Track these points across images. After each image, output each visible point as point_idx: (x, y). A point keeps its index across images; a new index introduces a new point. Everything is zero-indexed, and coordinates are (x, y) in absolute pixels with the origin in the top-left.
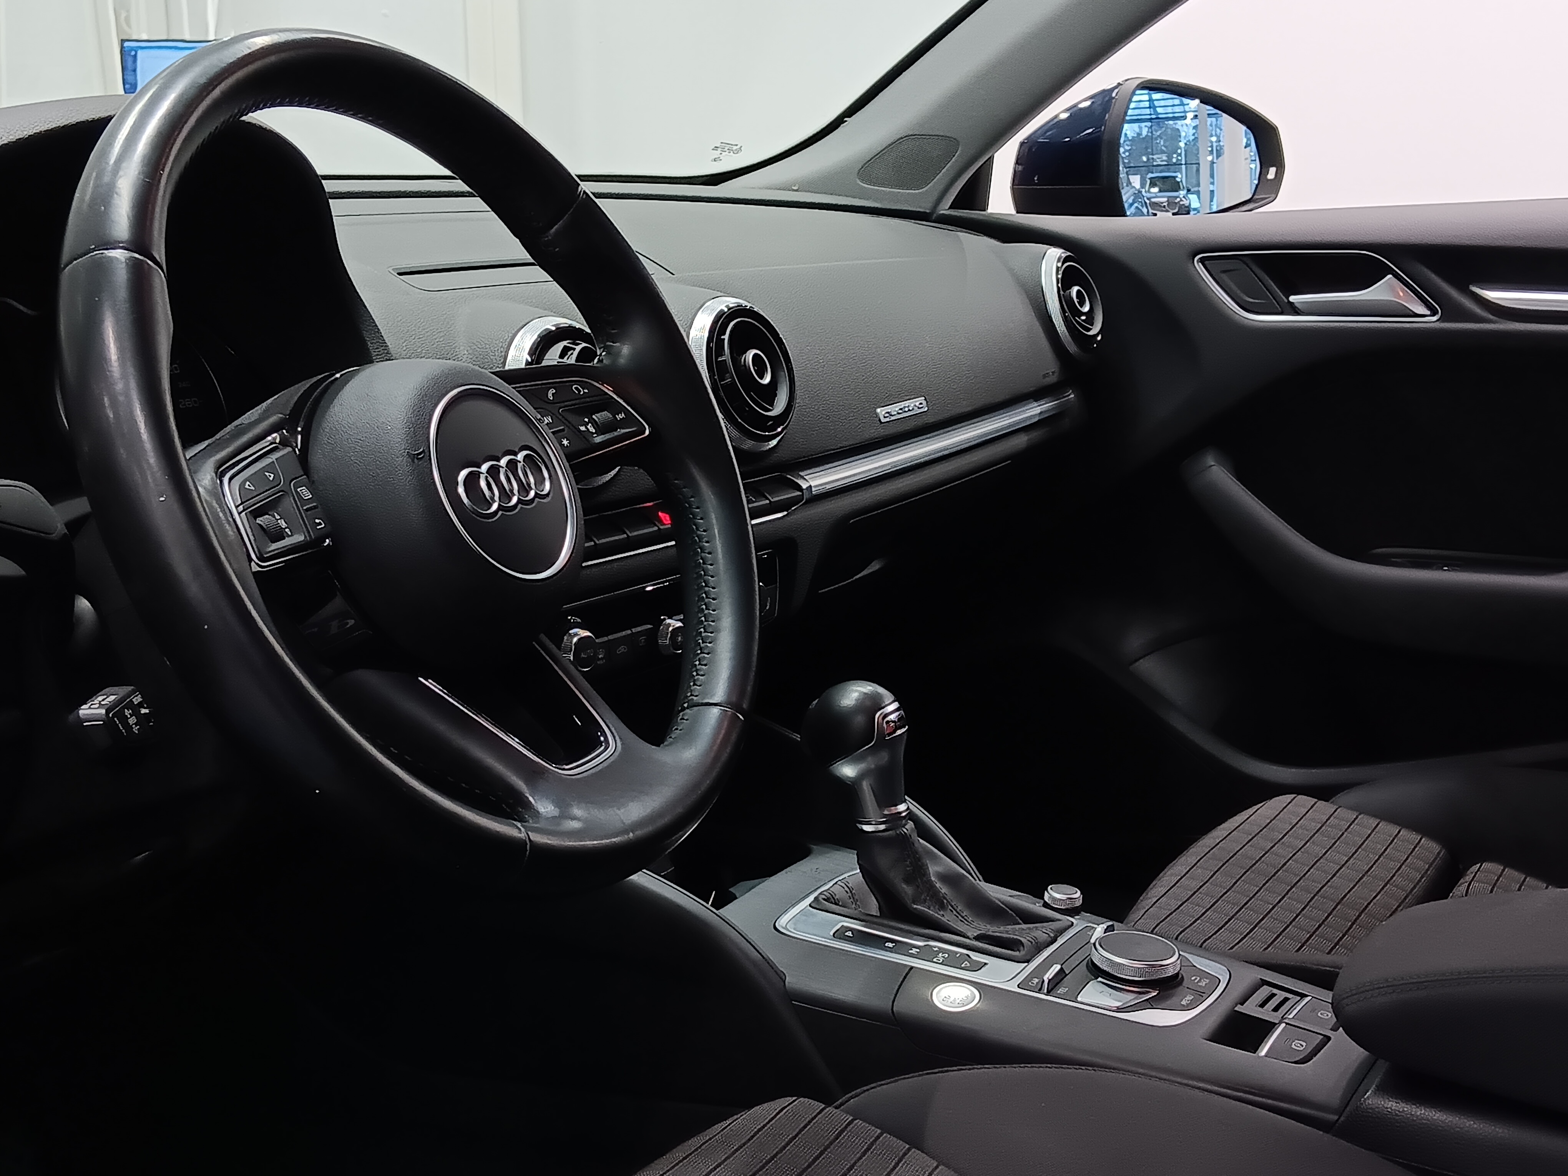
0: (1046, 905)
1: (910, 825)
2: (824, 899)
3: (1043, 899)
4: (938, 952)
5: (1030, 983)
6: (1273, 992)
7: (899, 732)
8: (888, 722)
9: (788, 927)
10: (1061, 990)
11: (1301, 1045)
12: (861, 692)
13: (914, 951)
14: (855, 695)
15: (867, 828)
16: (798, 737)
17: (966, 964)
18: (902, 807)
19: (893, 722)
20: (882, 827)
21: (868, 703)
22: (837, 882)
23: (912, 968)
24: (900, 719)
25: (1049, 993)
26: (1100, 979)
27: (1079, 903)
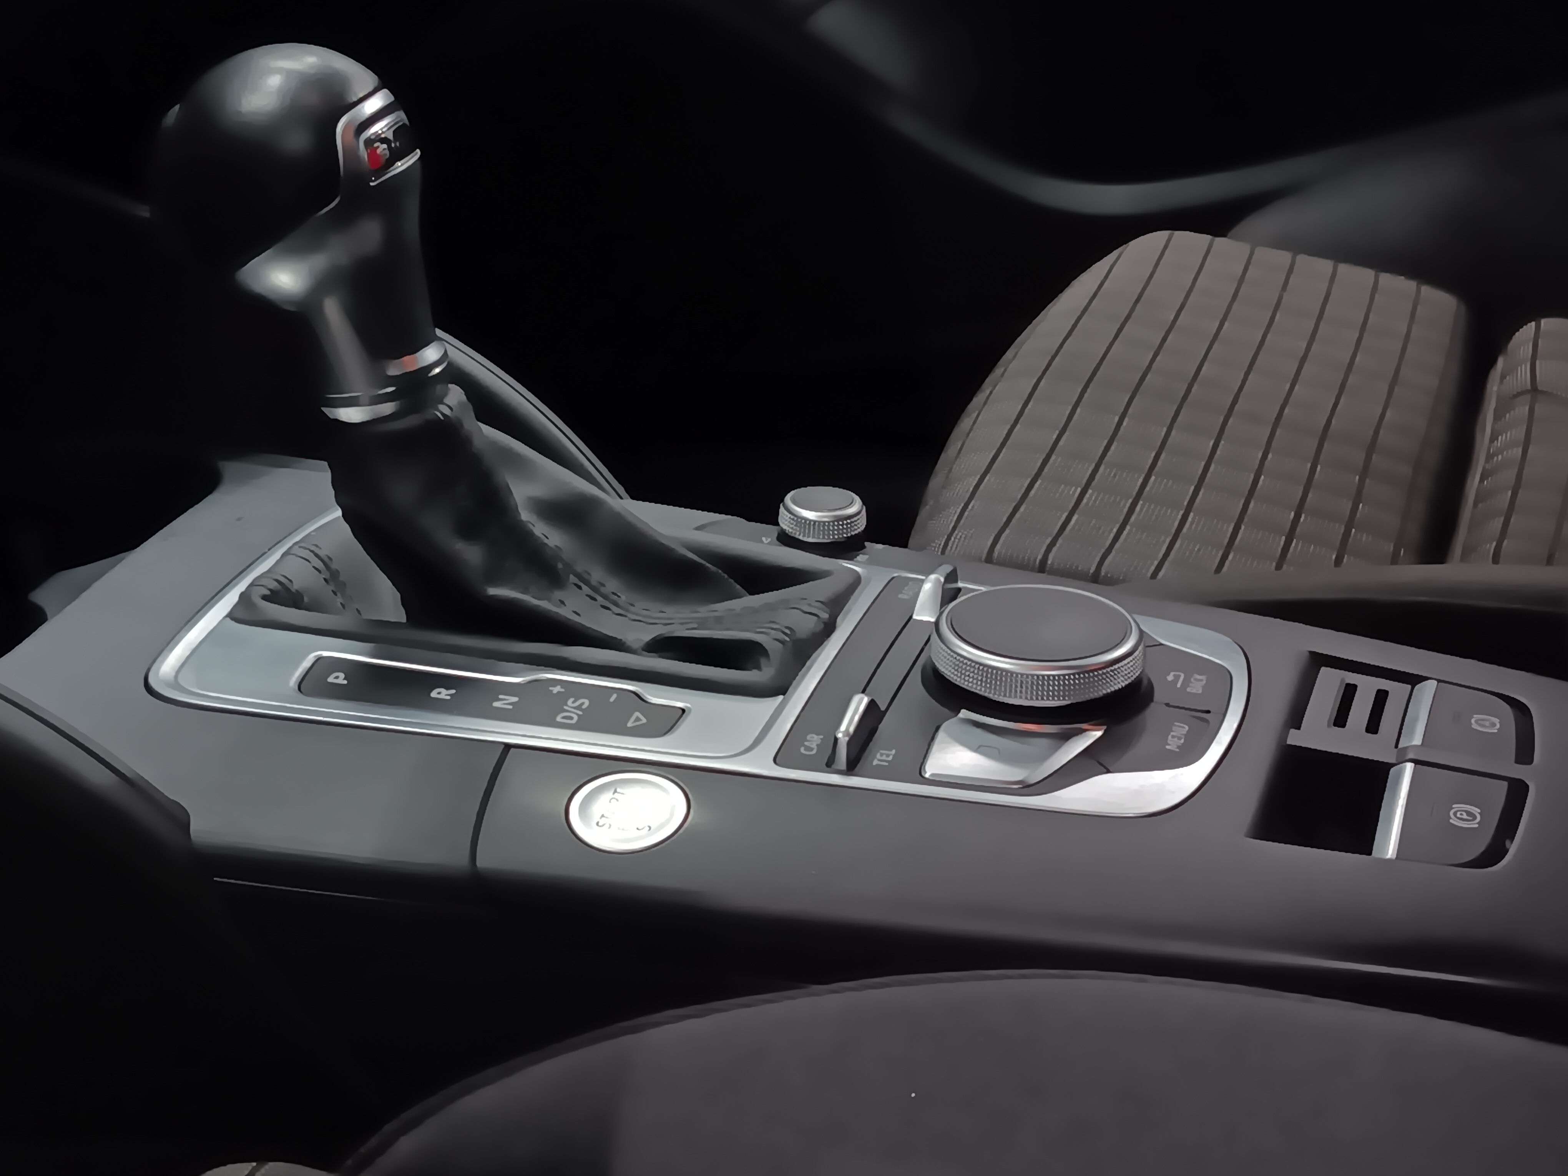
0: (786, 539)
1: (455, 395)
2: (265, 598)
3: (777, 524)
4: (562, 699)
5: (802, 750)
6: (1348, 681)
7: (401, 166)
8: (369, 142)
9: (182, 681)
10: (880, 756)
11: (1469, 813)
12: (289, 73)
13: (505, 702)
14: (275, 81)
15: (351, 415)
16: (144, 212)
17: (637, 718)
18: (430, 354)
19: (384, 140)
20: (388, 408)
21: (313, 99)
22: (290, 548)
23: (508, 747)
24: (399, 132)
25: (852, 768)
26: (964, 713)
27: (861, 524)
